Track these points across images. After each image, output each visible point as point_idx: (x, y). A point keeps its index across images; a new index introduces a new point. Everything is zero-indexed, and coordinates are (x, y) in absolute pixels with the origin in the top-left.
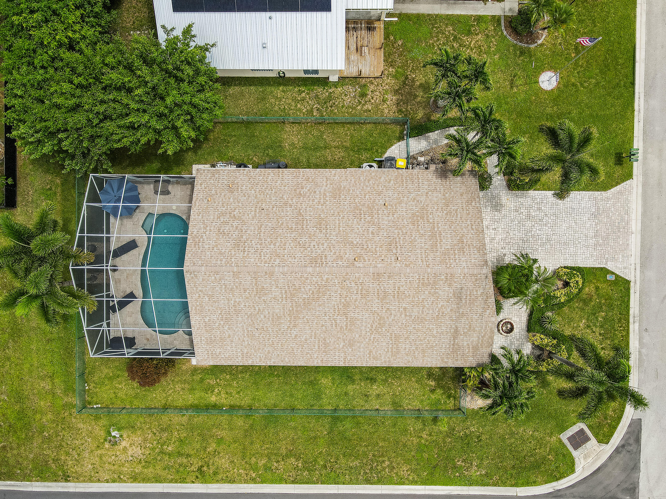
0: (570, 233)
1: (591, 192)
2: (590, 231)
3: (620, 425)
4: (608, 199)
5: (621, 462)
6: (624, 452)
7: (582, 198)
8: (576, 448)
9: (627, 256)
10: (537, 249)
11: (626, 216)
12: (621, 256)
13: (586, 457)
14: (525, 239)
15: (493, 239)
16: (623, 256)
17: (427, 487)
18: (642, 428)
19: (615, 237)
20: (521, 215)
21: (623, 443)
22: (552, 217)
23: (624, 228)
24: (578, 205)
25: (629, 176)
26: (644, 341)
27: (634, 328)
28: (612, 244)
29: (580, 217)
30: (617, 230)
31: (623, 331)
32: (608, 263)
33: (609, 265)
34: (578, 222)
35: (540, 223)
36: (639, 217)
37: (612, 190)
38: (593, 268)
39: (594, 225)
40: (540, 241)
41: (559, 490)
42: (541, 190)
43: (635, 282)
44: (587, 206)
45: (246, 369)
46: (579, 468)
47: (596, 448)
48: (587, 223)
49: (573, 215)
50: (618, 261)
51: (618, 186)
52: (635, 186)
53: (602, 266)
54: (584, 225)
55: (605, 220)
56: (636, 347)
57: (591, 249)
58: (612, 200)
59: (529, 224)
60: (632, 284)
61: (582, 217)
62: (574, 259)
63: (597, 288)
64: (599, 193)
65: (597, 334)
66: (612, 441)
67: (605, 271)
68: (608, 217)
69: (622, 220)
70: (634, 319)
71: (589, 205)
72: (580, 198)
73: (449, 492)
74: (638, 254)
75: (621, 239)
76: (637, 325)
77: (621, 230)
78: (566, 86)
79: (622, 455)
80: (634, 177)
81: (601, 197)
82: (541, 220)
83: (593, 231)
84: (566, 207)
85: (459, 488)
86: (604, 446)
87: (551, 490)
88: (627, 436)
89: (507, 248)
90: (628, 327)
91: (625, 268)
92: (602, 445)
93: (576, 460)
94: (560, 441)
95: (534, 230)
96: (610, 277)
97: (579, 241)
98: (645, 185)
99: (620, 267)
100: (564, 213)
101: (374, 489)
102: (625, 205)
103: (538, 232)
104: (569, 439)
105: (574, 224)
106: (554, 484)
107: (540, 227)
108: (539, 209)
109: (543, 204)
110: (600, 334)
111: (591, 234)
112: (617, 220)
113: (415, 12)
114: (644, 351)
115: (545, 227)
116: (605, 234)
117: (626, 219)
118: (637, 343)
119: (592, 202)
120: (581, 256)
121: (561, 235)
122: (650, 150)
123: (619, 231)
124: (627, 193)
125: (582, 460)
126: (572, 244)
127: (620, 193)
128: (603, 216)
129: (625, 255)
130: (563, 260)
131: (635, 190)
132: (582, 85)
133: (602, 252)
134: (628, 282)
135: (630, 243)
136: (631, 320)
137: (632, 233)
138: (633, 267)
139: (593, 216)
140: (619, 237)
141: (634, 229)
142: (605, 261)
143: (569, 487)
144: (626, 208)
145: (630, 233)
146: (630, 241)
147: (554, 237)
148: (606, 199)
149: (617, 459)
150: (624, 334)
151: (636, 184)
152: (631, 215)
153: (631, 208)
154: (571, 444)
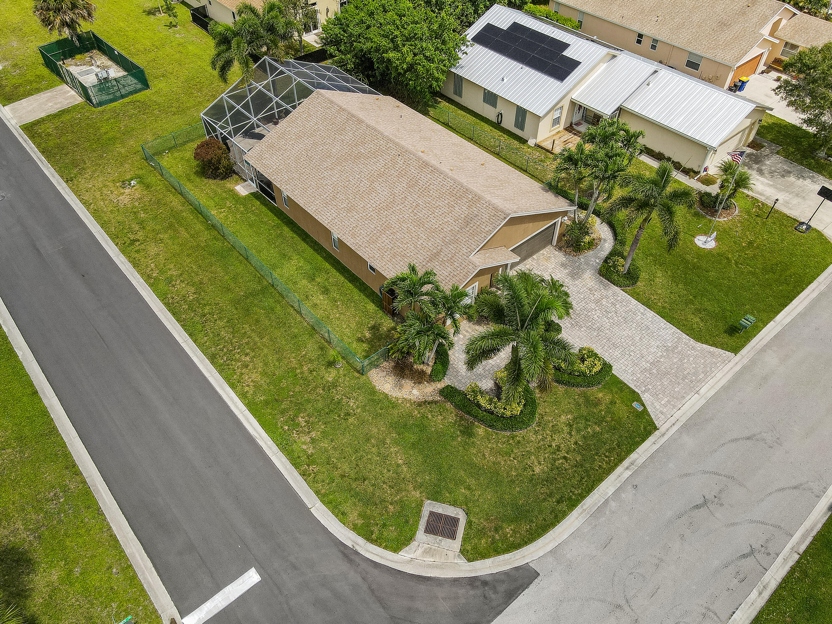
0: (627, 341)
1: (679, 331)
2: (651, 356)
3: (507, 556)
4: (693, 348)
5: (462, 601)
6: (479, 592)
7: (666, 328)
8: (428, 532)
9: (674, 407)
10: (581, 327)
11: (703, 375)
12: (666, 399)
13: (427, 552)
16: (669, 401)
17: (247, 413)
18: (531, 586)
19: (674, 380)
20: (591, 295)
21: (488, 579)
22: (620, 318)
23: (691, 382)
24: (656, 329)
25: (735, 350)
26: (623, 496)
27: (622, 473)
28: (665, 383)
29: (650, 338)
30: (681, 377)
31: (606, 463)
32: (646, 394)
33: (645, 396)
34: (644, 340)
35: (604, 313)
36: (718, 388)
37: (704, 346)
38: (625, 384)
39: (658, 355)
40: (590, 324)
41: (357, 553)
42: (629, 295)
43: (663, 435)
44: (665, 337)
46: (405, 554)
47: (451, 554)
48: (653, 348)
49: (644, 332)
50: (659, 401)
51: (714, 348)
52: (733, 361)
53: (636, 390)
54: (648, 347)
55: (675, 360)
56: (607, 493)
57: (637, 368)
58: (697, 352)
60: (657, 433)
61: (652, 340)
63: (613, 403)
64: (688, 337)
65: (573, 440)
66: (479, 564)
67: (635, 396)
68: (681, 360)
69: (696, 374)
70: (630, 465)
71: (668, 338)
72: (664, 327)
73: (258, 436)
74: (689, 415)
75: (680, 387)
76: (628, 473)
77: (687, 381)
78: (720, 255)
79: (472, 592)
80: (739, 355)
81: (687, 341)
82: (607, 312)
83: (653, 358)
84: (642, 322)
85: (270, 442)
86: (462, 561)
87: (349, 544)
88: (503, 577)
90: (616, 465)
91: (662, 413)
92: (460, 558)
93: (414, 544)
94: (420, 505)
95: (593, 313)
96: (637, 406)
97: (632, 354)
98: (745, 368)
99: (657, 407)
100: (635, 324)
101: (207, 369)
102: (709, 366)
104: (432, 513)
105: (638, 338)
106: (361, 541)
107: (601, 315)
108: (614, 304)
109: (621, 304)
110: (576, 443)
111: (650, 358)
112: (688, 370)
114: (613, 504)
115: (605, 319)
116: (664, 370)
117: (701, 377)
118: (612, 490)
119: (674, 338)
120: (622, 365)
121: (616, 336)
122: (775, 348)
123: (683, 380)
124: (719, 359)
125: (420, 551)
126: (621, 350)
127: (712, 354)
128: (675, 356)
129: (673, 403)
131: (731, 364)
132: (736, 264)
133: (648, 380)
134: (655, 428)
135: (687, 398)
136: (626, 463)
137: (697, 392)
138: (673, 420)
139: (665, 348)
140: (679, 384)
141: (703, 391)
142: (644, 389)
143: (372, 561)
144: (708, 369)
145: (695, 391)
146: (689, 397)
147: (607, 331)
148: (691, 347)
149: (463, 591)
150: (604, 466)
151: (736, 362)
152: (708, 378)
153: (714, 373)
154: (428, 521)
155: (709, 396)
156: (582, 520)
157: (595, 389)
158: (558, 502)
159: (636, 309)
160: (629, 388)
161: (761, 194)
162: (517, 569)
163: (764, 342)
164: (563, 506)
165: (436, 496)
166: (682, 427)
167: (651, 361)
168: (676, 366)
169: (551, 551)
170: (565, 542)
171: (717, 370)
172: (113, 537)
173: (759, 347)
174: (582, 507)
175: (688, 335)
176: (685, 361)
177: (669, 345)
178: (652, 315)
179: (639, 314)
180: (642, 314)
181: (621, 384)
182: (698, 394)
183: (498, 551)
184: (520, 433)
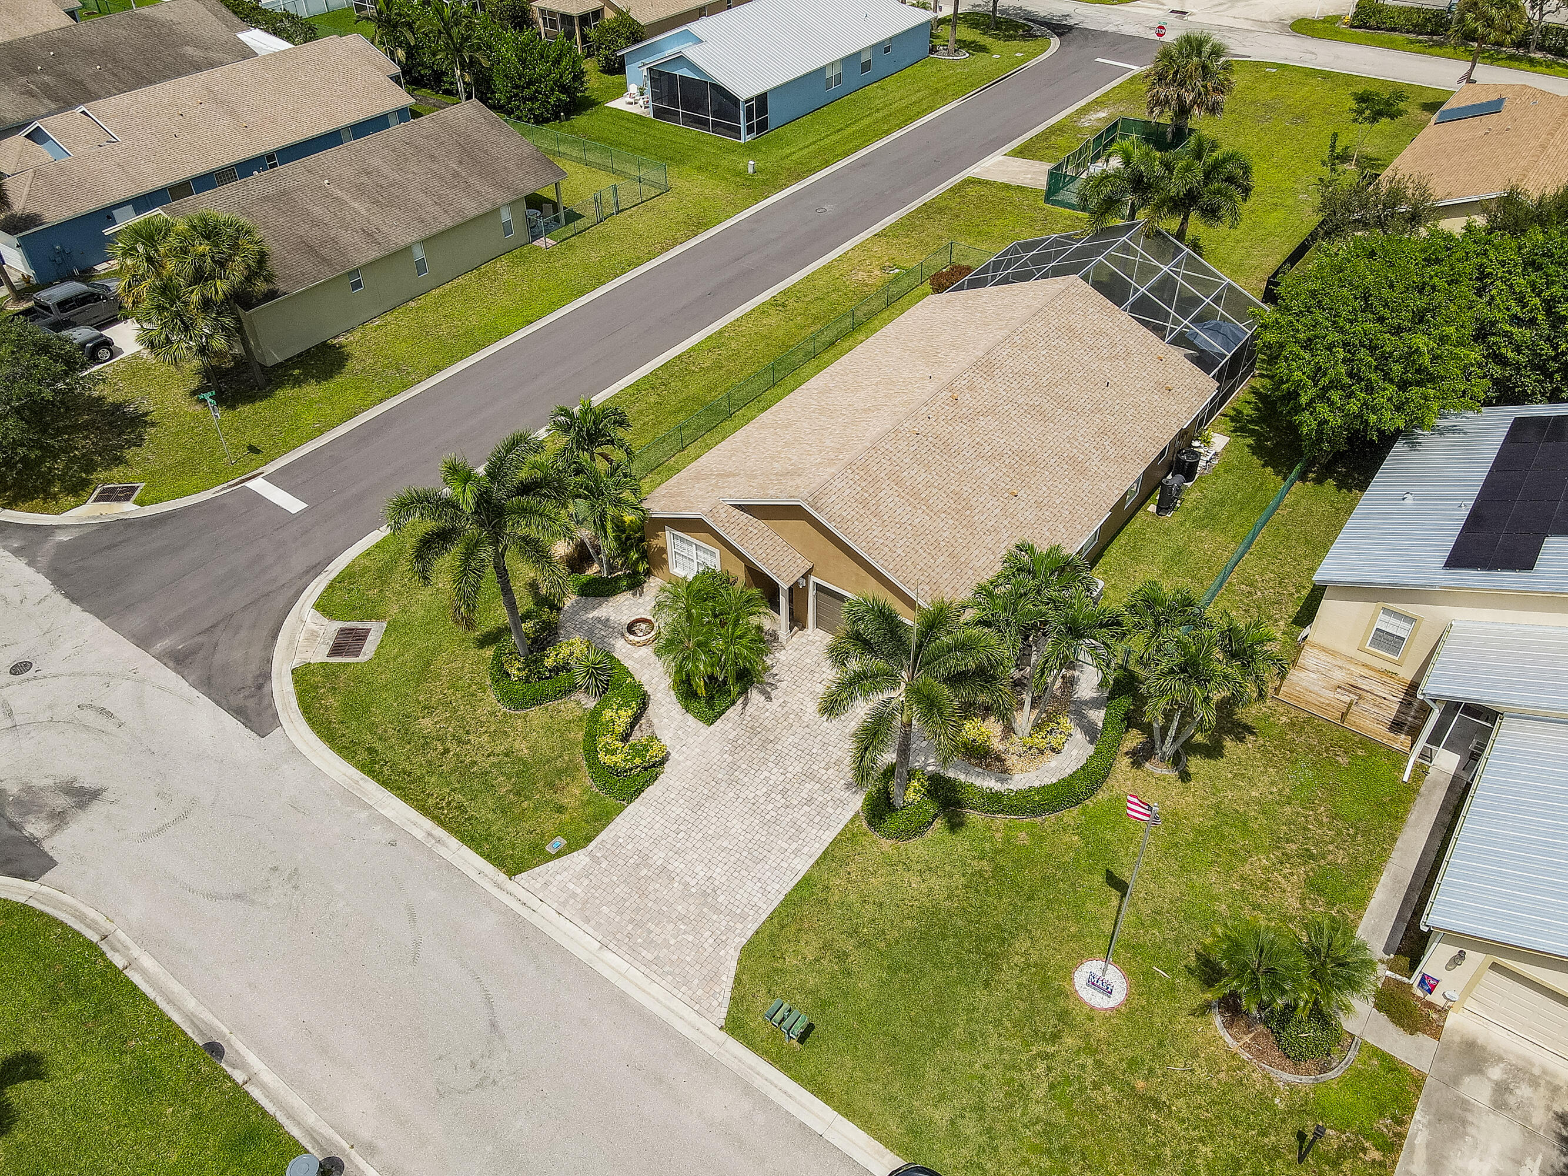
0: (713, 827)
1: (764, 917)
2: (682, 866)
3: (295, 704)
4: (720, 943)
5: (241, 669)
6: (249, 683)
7: (765, 893)
8: (342, 631)
9: (564, 905)
10: (732, 754)
11: (650, 957)
12: (579, 891)
13: (312, 635)
14: (770, 746)
16: (574, 895)
18: (248, 730)
19: (627, 904)
20: (823, 765)
21: (266, 690)
22: (774, 814)
23: (629, 936)
24: (759, 875)
25: (735, 1026)
26: (378, 828)
27: (421, 826)
28: (617, 890)
29: (730, 864)
30: (638, 918)
31: (437, 803)
32: (587, 859)
33: (582, 857)
34: (723, 854)
35: (780, 788)
36: (621, 984)
37: (734, 964)
38: (605, 826)
39: (688, 879)
41: (316, 576)
42: (846, 826)
43: (499, 887)
44: (741, 891)
46: (312, 616)
47: (308, 655)
48: (706, 869)
49: (745, 854)
50: (574, 880)
51: (730, 982)
52: (701, 1022)
53: (593, 844)
54: (706, 861)
55: (680, 907)
56: (384, 807)
57: (647, 844)
58: (711, 949)
59: (795, 769)
60: (502, 877)
61: (726, 868)
62: (655, 803)
63: (560, 809)
64: (750, 933)
66: (289, 678)
67: (578, 841)
68: (682, 918)
69: (650, 944)
70: (434, 838)
71: (738, 897)
72: (769, 889)
74: (548, 929)
75: (613, 915)
76: (420, 835)
77: (630, 927)
78: (1064, 1017)
79: (250, 676)
80: (723, 1035)
81: (738, 931)
82: (784, 792)
83: (678, 871)
86: (296, 663)
87: (330, 567)
88: (266, 702)
90: (434, 818)
91: (547, 884)
92: (300, 663)
93: (326, 621)
94: (379, 618)
95: (775, 770)
96: (557, 844)
97: (680, 836)
98: (684, 1046)
99: (558, 877)
100: (763, 839)
102: (678, 970)
103: (766, 774)
104: (368, 631)
105: (725, 844)
106: (333, 575)
107: (771, 782)
108: (810, 801)
109: (813, 813)
110: (473, 763)
111: (677, 865)
112: (658, 931)
113: (1412, 817)
114: (363, 815)
115: (764, 790)
116: (651, 889)
117: (644, 953)
118: (390, 814)
119: (742, 906)
120: (649, 820)
121: (723, 808)
122: (760, 1118)
123: (631, 921)
124: (700, 992)
125: (314, 627)
126: (687, 818)
127: (713, 978)
128: (692, 908)
129: (572, 901)
130: (671, 783)
131: (693, 1017)
132: (1047, 1056)
133: (621, 862)
134: (511, 874)
135: (585, 927)
136: (440, 832)
137: (604, 946)
138: (534, 903)
139: (709, 891)
140: (620, 912)
141: (608, 956)
142: (599, 855)
143: (305, 589)
144: (667, 969)
145: (605, 941)
146: (591, 931)
147: (731, 794)
148: (724, 938)
149: (254, 668)
150: (431, 802)
151: (702, 1028)
152: (643, 968)
153: (658, 979)
154: (357, 629)
155: (599, 967)
156: (341, 779)
157: (589, 782)
158: (369, 749)
159: (807, 840)
160: (597, 833)
162: (276, 715)
163: (774, 1095)
164: (362, 755)
165: (391, 628)
166: (517, 916)
167: (670, 867)
168: (665, 908)
169: (295, 747)
170: (307, 762)
171: (670, 988)
172: (356, 414)
173: (758, 1082)
174: (362, 779)
175: (757, 933)
176: (681, 927)
177: (721, 899)
178: (799, 867)
179: (794, 846)
180: (796, 852)
181: (603, 818)
182: (601, 948)
183: (301, 695)
184: (491, 697)
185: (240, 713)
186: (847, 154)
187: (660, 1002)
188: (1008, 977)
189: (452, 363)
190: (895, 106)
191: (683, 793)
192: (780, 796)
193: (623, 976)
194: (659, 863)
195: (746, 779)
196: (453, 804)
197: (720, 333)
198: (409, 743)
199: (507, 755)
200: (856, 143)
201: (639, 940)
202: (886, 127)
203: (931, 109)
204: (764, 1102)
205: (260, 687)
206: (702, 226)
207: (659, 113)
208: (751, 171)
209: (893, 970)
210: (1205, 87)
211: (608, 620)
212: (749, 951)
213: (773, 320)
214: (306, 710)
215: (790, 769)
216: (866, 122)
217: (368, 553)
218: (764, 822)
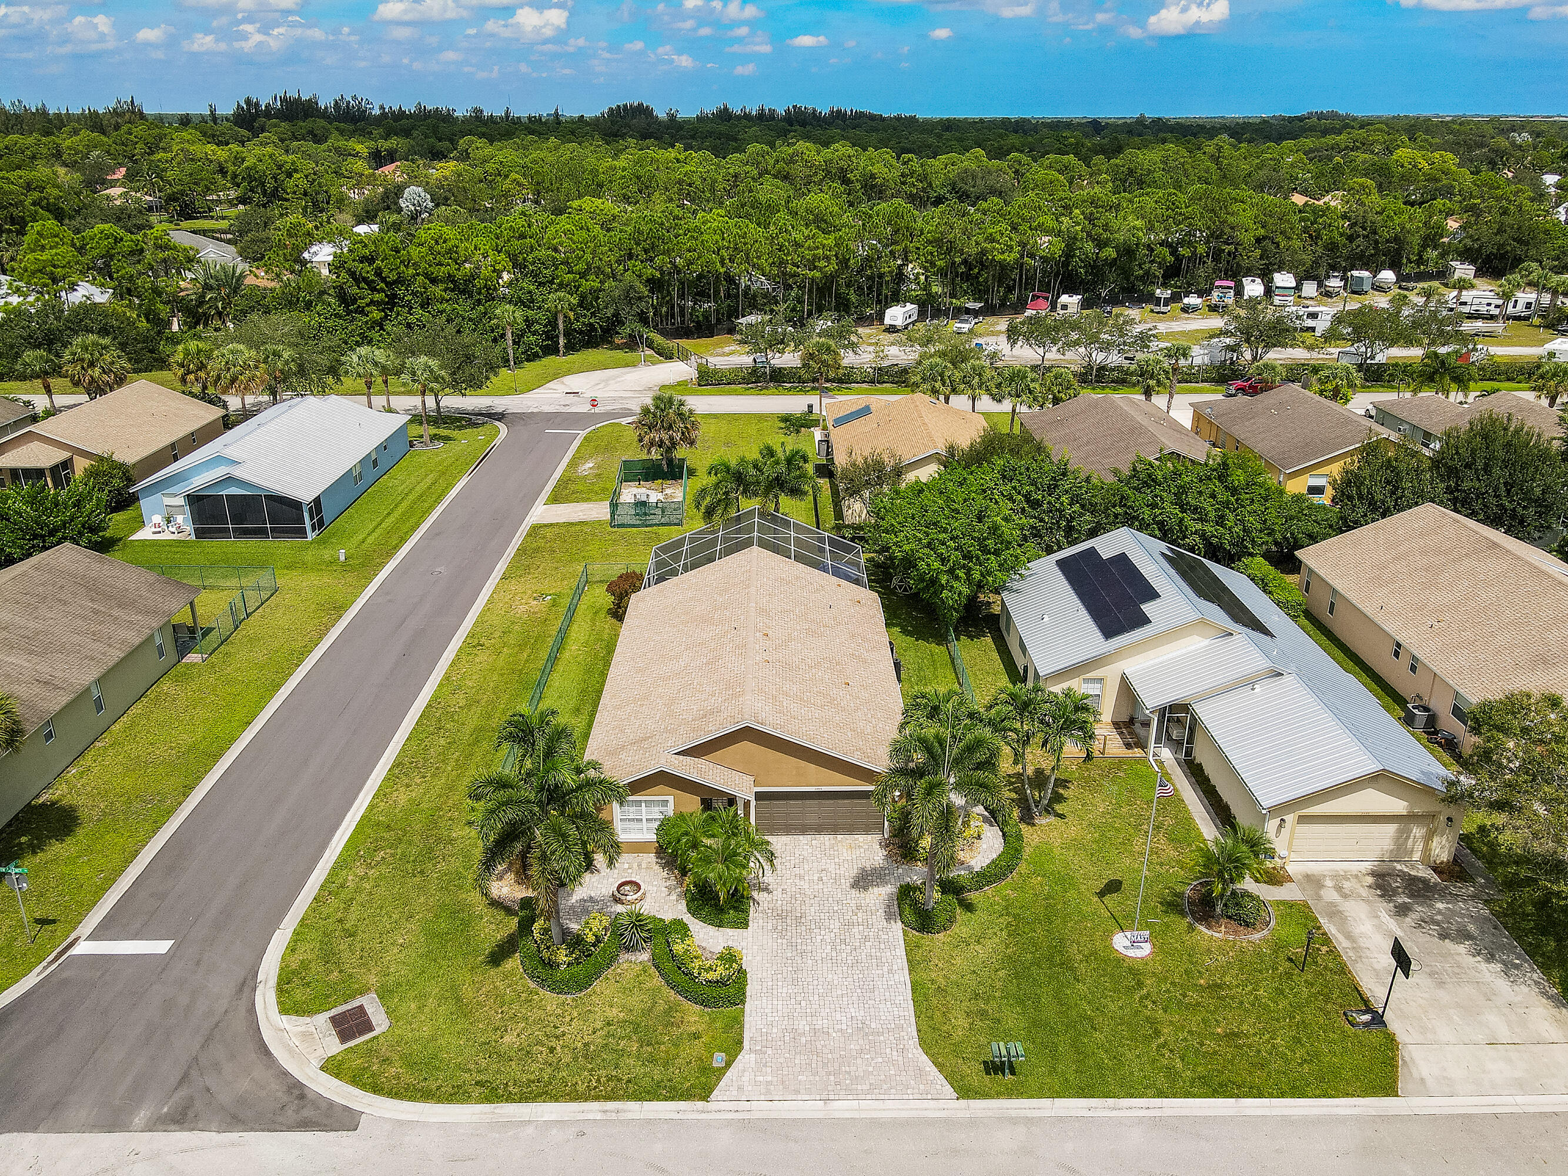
0: (820, 987)
1: (913, 1020)
2: (825, 1021)
3: (357, 1092)
4: (902, 1051)
5: (263, 1094)
6: (285, 1099)
7: (898, 1006)
8: (333, 1019)
9: (769, 1093)
10: (782, 937)
11: (866, 1087)
12: (769, 1078)
13: (305, 1036)
14: (803, 920)
15: (801, 877)
16: (769, 1083)
17: (355, 822)
18: (332, 1133)
19: (814, 1065)
20: (851, 913)
21: (310, 1096)
22: (851, 958)
23: (837, 1084)
24: (883, 998)
25: (965, 1092)
26: (554, 1131)
27: (593, 1109)
28: (797, 1061)
29: (856, 1002)
30: (831, 1069)
31: (588, 1087)
32: (753, 1056)
33: (747, 1056)
34: (845, 999)
35: (838, 941)
36: (865, 1115)
37: (925, 1057)
38: (742, 1027)
39: (839, 1027)
40: (799, 941)
41: (254, 990)
42: (905, 940)
43: (704, 1112)
44: (881, 1014)
45: (607, 664)
46: (285, 1021)
47: (320, 1052)
48: (843, 1014)
49: (859, 991)
50: (758, 1074)
51: (935, 1070)
52: (942, 1104)
53: (746, 1044)
54: (838, 1009)
55: (852, 1046)
56: (542, 1117)
57: (786, 1022)
58: (900, 1058)
59: (835, 925)
60: (700, 1104)
61: (856, 1006)
62: (762, 995)
63: (696, 1036)
64: (915, 1034)
65: (587, 1039)
66: (325, 1076)
67: (734, 1047)
68: (862, 1051)
69: (858, 1079)
70: (611, 1112)
71: (884, 1018)
74: (774, 1115)
75: (812, 1078)
76: (597, 1117)
77: (832, 1078)
78: (1132, 972)
79: (280, 1094)
80: (963, 1102)
81: (906, 1037)
82: (843, 942)
83: (825, 1026)
84: (876, 979)
85: (334, 858)
86: (316, 1064)
87: (261, 977)
88: (324, 1105)
89: (784, 895)
90: (597, 1098)
91: (740, 1088)
92: (320, 1061)
93: (305, 1020)
94: (362, 993)
95: (823, 932)
96: (719, 1059)
97: (803, 1003)
98: (949, 1123)
99: (743, 1079)
100: (861, 976)
101: (381, 771)
102: (893, 1084)
103: (819, 938)
104: (361, 1007)
105: (839, 992)
106: (273, 981)
107: (829, 941)
108: (866, 939)
109: (877, 944)
110: (586, 1045)
111: (819, 1023)
112: (855, 1068)
114: (530, 1130)
115: (828, 947)
116: (820, 1047)
117: (859, 1087)
118: (553, 1117)
119: (892, 1022)
120: (769, 1007)
121: (813, 972)
122: (1038, 1132)
123: (829, 1074)
124: (922, 1087)
125: (300, 1029)
126: (796, 991)
127: (920, 1072)
128: (861, 1042)
129: (772, 1088)
130: (760, 976)
131: (933, 1104)
132: (1146, 997)
133: (779, 1043)
134: (705, 1098)
135: (800, 1097)
136: (611, 1105)
137: (826, 1101)
138: (744, 1105)
139: (860, 1026)
140: (815, 1074)
141: (835, 1104)
142: (759, 1048)
143: (254, 1004)
144: (885, 1087)
145: (823, 1097)
146: (807, 1098)
147: (810, 962)
148: (902, 1047)
149: (276, 1087)
150: (581, 1088)
151: (945, 1107)
152: (869, 1097)
153: (886, 1097)
154: (348, 1011)
155: (837, 1115)
156: (475, 1118)
157: (698, 1008)
158: (477, 1083)
159: (890, 961)
160: (741, 1035)
161: (1349, 937)
162: (346, 1108)
163: (1029, 1114)
164: (477, 1092)
165: (384, 994)
166: (740, 1122)
167: (817, 1027)
168: (842, 1053)
169: (398, 1121)
170: (425, 1124)
171: (900, 1097)
173: (1012, 1114)
174: (495, 1108)
175: (919, 1031)
176: (866, 1056)
177: (873, 1025)
178: (902, 979)
179: (885, 969)
180: (890, 971)
181: (736, 1024)
182: (825, 1103)
183: (356, 1080)
184: (546, 994)
185: (305, 1125)
186: (414, 529)
187: (903, 1110)
188: (1082, 968)
189: (199, 779)
190: (418, 488)
191: (775, 978)
192: (843, 946)
193: (859, 1110)
194: (807, 1028)
195: (809, 948)
196: (603, 1080)
197: (447, 678)
198: (511, 1060)
199: (609, 1024)
200: (413, 520)
201: (847, 1082)
202: (426, 505)
203: (450, 486)
204: (1029, 1121)
205: (302, 1097)
206: (339, 610)
207: (200, 534)
208: (342, 558)
209: (1021, 1002)
210: (686, 427)
211: (591, 897)
212: (925, 1044)
213: (482, 657)
214: (376, 1089)
215: (832, 927)
216: (405, 505)
217: (292, 949)
218: (850, 965)
